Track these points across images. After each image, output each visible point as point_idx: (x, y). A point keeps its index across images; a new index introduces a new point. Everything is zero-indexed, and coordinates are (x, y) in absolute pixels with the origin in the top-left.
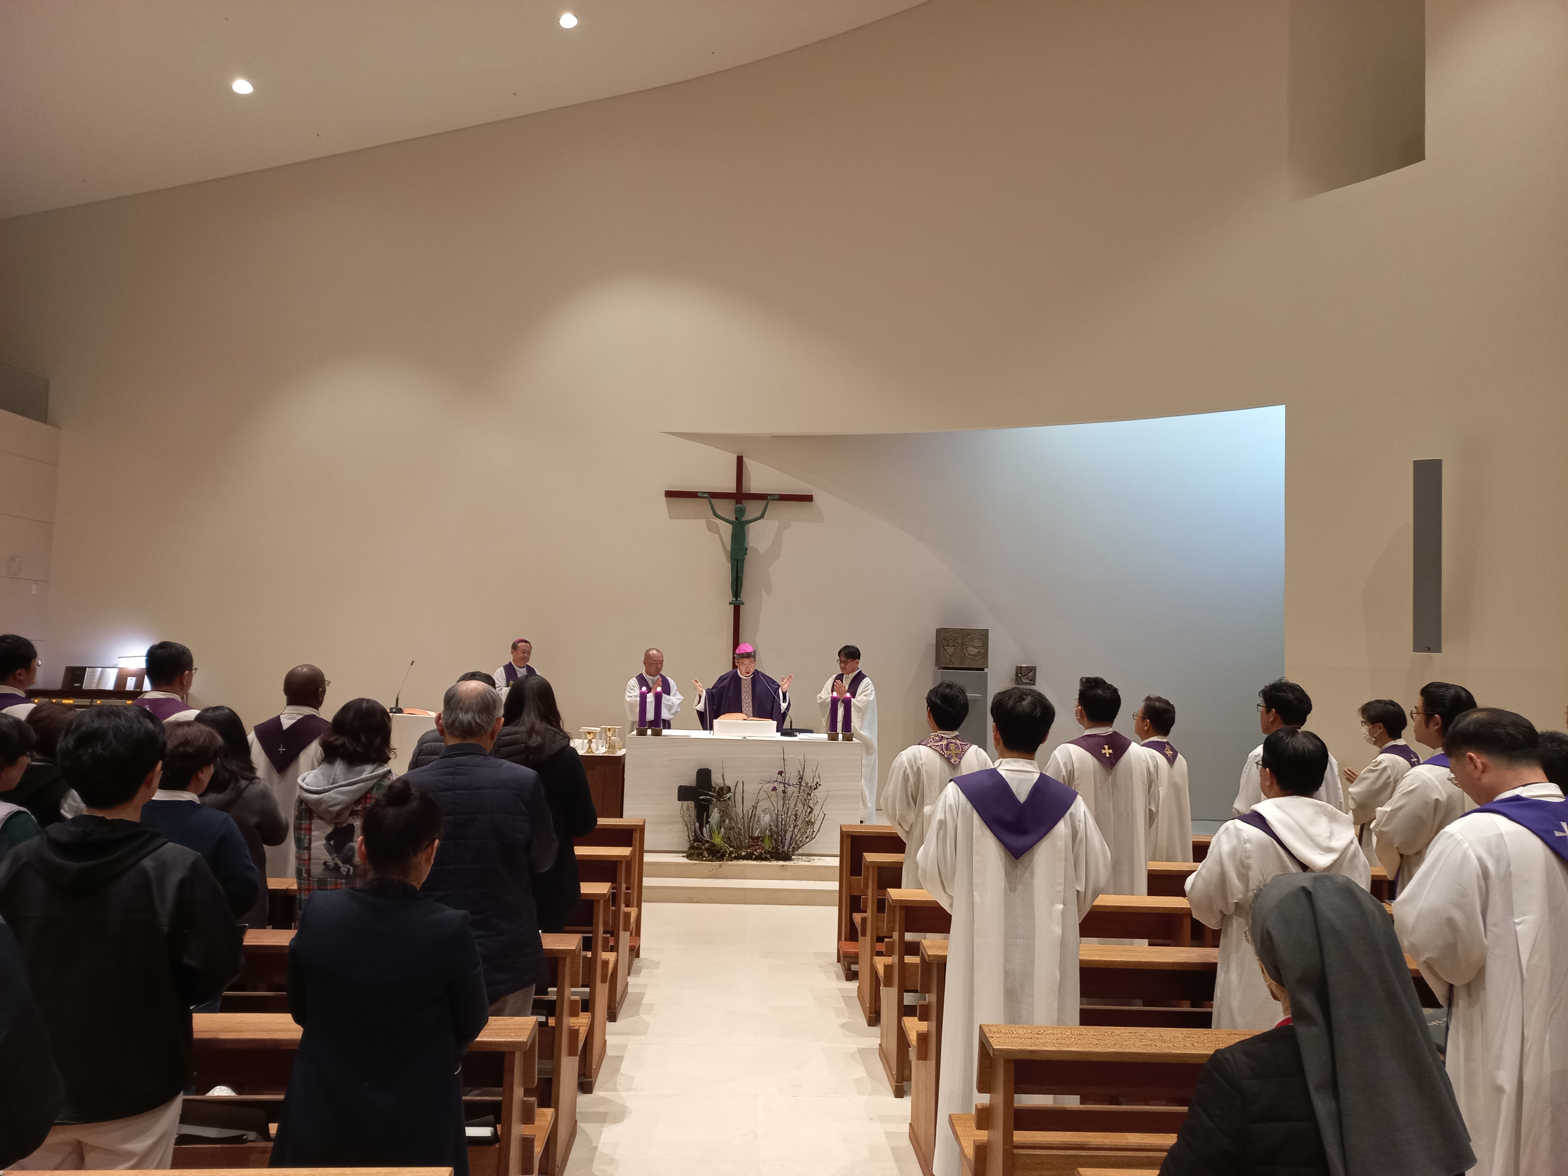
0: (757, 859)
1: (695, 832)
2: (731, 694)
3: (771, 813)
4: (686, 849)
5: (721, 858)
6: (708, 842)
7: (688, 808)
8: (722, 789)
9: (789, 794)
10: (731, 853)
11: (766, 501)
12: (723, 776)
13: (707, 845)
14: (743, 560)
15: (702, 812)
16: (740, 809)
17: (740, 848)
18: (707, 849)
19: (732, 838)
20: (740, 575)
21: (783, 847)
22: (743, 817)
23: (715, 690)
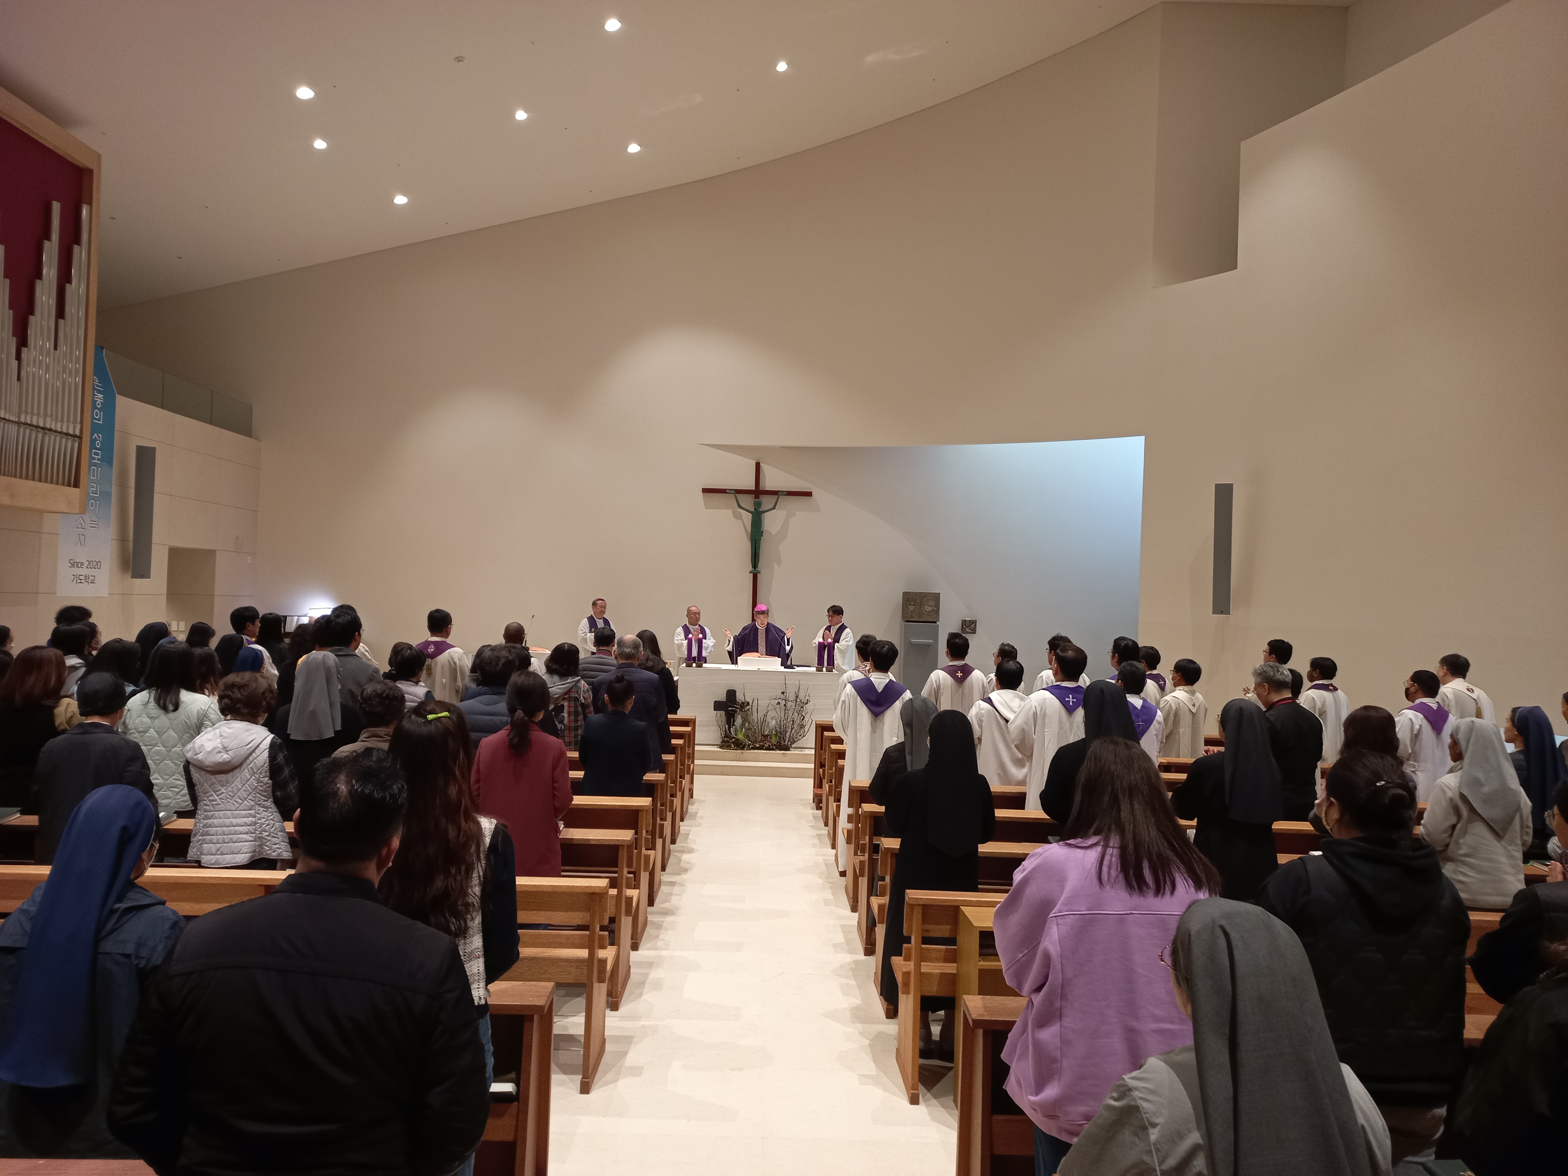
0: (766, 749)
1: (725, 731)
2: (751, 639)
3: (776, 720)
4: (719, 743)
5: (743, 748)
6: (734, 738)
7: (720, 716)
8: (743, 703)
9: (788, 707)
10: (749, 745)
11: (777, 496)
12: (744, 694)
13: (733, 740)
14: (760, 540)
15: (730, 718)
16: (756, 717)
17: (755, 742)
18: (733, 743)
19: (750, 736)
20: (757, 551)
21: (785, 742)
22: (757, 722)
23: (740, 637)
